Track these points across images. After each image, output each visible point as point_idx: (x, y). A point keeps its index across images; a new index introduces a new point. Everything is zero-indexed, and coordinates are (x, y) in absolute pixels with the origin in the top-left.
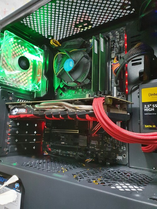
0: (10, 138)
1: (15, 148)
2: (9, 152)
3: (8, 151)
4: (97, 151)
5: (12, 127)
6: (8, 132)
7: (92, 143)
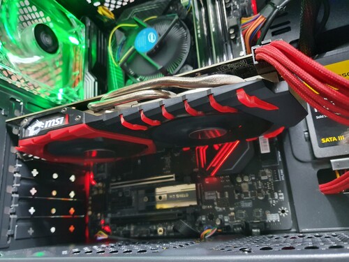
0: (17, 205)
1: (29, 229)
2: (15, 237)
3: (12, 236)
4: (220, 213)
5: (22, 179)
6: (10, 190)
7: (206, 198)
